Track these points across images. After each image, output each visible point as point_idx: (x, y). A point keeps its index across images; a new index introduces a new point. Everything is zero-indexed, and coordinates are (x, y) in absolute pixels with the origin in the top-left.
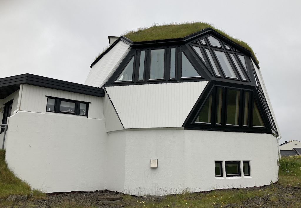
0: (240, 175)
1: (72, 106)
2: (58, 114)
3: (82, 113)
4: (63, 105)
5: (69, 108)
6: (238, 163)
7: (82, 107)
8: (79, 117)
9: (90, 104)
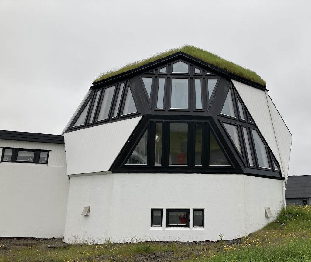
0: (188, 226)
1: (32, 155)
2: (15, 164)
3: (43, 162)
4: (21, 154)
5: (29, 157)
6: (187, 211)
7: (43, 155)
8: (38, 165)
9: (50, 152)
